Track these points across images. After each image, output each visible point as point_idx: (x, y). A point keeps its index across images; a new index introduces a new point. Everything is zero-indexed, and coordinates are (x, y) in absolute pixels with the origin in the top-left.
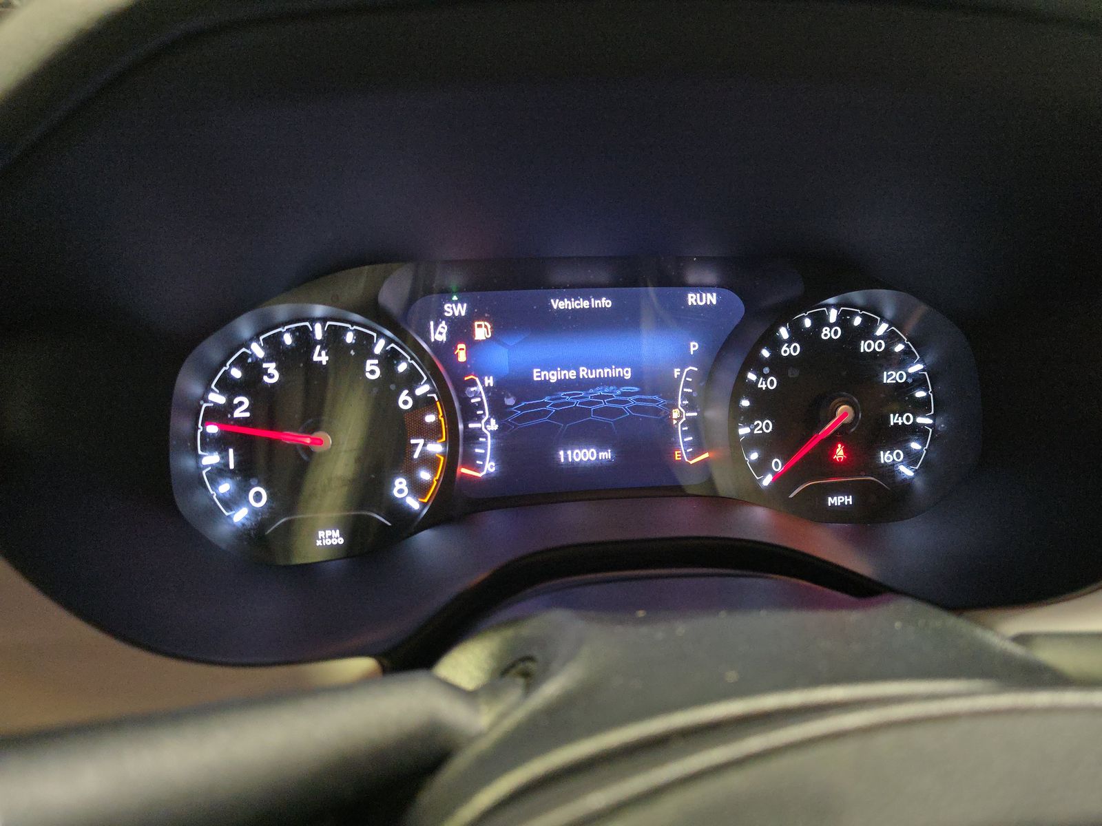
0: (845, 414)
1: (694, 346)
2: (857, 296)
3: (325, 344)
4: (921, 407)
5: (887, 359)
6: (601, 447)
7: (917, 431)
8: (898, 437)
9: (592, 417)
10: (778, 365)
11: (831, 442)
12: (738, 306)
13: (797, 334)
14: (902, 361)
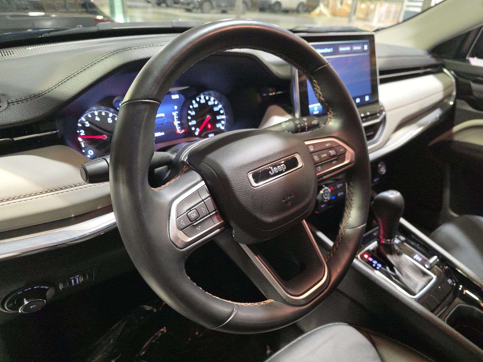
0: (209, 118)
1: (176, 107)
2: (206, 93)
3: (98, 116)
4: (222, 114)
5: (215, 105)
6: (161, 132)
7: (223, 119)
8: (219, 121)
9: (158, 126)
10: (194, 109)
11: (207, 125)
12: (183, 98)
13: (196, 102)
14: (217, 105)
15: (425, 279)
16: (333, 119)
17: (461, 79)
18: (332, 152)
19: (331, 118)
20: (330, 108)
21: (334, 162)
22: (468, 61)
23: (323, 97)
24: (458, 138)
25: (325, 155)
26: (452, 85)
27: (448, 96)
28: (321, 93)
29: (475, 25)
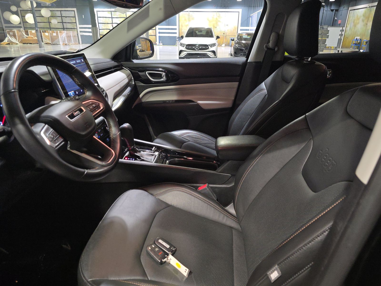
15: (154, 156)
16: (88, 92)
17: (133, 71)
18: (94, 105)
19: (86, 92)
20: (84, 87)
21: (97, 109)
22: (133, 62)
23: (79, 83)
24: (144, 100)
25: (91, 107)
26: (130, 74)
27: (130, 80)
28: (78, 81)
29: (128, 43)
